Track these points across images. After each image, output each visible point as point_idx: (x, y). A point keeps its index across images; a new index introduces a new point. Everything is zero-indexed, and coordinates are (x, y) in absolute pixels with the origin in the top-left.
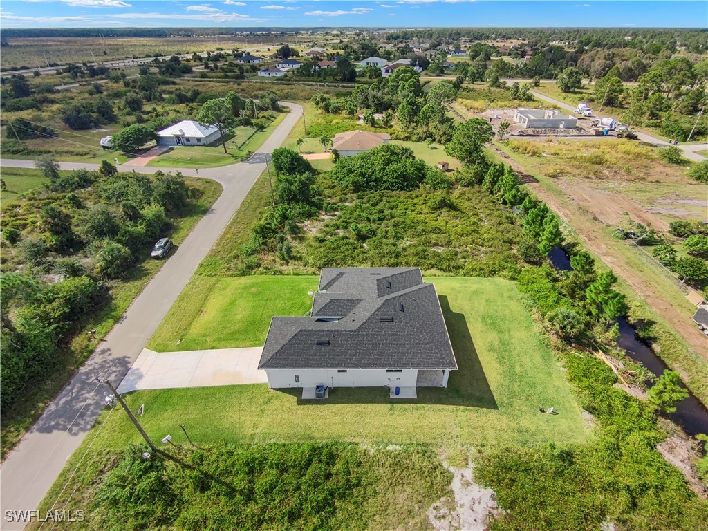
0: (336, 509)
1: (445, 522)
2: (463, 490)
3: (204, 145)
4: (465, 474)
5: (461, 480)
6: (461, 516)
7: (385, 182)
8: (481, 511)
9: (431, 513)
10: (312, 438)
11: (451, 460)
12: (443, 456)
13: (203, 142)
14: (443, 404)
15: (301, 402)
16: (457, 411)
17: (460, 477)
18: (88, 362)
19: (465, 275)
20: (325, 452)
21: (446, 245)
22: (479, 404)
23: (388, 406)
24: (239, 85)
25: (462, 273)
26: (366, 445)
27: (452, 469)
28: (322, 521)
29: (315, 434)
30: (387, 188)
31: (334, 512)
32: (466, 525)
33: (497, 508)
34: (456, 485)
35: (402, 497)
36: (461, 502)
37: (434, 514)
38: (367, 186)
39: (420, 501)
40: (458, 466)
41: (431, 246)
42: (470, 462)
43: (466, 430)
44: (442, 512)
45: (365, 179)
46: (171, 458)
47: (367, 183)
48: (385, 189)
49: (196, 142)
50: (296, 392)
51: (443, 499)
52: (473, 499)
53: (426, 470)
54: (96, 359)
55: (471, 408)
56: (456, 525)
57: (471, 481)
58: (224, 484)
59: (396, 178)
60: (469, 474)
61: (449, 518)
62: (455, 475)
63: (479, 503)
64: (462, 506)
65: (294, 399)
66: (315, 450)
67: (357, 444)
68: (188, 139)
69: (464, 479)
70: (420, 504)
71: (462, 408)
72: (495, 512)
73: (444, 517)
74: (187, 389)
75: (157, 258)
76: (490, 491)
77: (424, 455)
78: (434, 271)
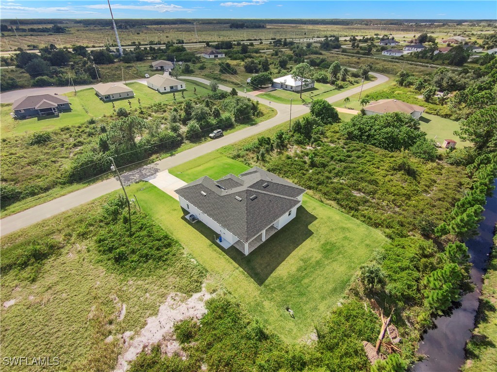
0: (147, 261)
1: (172, 302)
2: (196, 300)
3: (293, 91)
4: (206, 296)
5: (201, 296)
6: (181, 306)
7: (375, 139)
8: (191, 313)
9: (173, 294)
10: (172, 234)
11: (209, 285)
12: (208, 281)
13: (293, 89)
14: (235, 261)
15: (183, 218)
16: (237, 268)
17: (202, 295)
18: (149, 165)
19: (352, 216)
20: (169, 241)
21: (368, 193)
22: (253, 275)
23: (210, 243)
24: (359, 59)
25: (352, 214)
26: (186, 252)
27: (203, 289)
28: (138, 261)
29: (174, 234)
30: (374, 144)
31: (145, 262)
32: (178, 311)
33: (199, 320)
34: (196, 296)
35: (171, 280)
36: (188, 303)
37: (173, 296)
38: (359, 138)
39: (175, 287)
40: (208, 290)
41: (356, 190)
42: (215, 294)
43: (231, 280)
44: (177, 298)
45: (360, 133)
46: (129, 207)
47: (361, 136)
48: (372, 144)
49: (290, 89)
50: (186, 212)
51: (184, 295)
52: (195, 307)
53: (193, 279)
54: (152, 165)
55: (246, 273)
56: (174, 307)
57: (204, 300)
58: (130, 226)
59: (385, 138)
60: (208, 297)
61: (175, 302)
62: (202, 292)
63: (195, 310)
64: (187, 304)
65: (182, 214)
66: (166, 237)
67: (183, 248)
68: (287, 86)
69: (203, 297)
70: (174, 288)
71: (241, 269)
72: (195, 319)
73: (175, 300)
74: (160, 190)
75: (210, 137)
76: (206, 311)
77: (200, 273)
78: (333, 203)
